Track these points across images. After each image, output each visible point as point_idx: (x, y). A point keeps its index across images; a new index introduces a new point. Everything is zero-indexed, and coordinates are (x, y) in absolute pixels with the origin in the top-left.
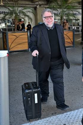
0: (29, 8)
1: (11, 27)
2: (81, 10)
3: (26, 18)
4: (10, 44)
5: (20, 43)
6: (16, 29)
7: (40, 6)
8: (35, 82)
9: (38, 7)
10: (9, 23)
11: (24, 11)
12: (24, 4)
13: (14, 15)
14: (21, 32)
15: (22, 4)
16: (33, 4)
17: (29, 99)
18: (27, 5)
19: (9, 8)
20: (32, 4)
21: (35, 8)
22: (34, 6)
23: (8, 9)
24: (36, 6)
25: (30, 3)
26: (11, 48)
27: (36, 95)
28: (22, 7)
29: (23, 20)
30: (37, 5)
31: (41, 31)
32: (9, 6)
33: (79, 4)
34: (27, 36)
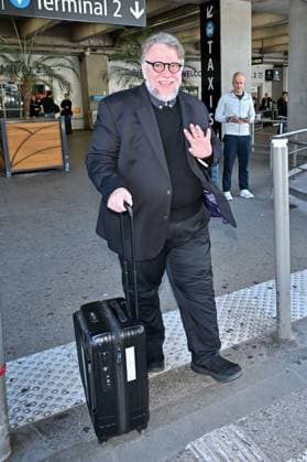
0: (62, 55)
1: (16, 106)
2: (200, 63)
3: (56, 84)
4: (11, 153)
5: (39, 149)
6: (28, 113)
7: (94, 50)
8: (122, 299)
9: (88, 53)
10: (11, 95)
11: (48, 63)
12: (50, 46)
13: (21, 75)
14: (42, 118)
15: (41, 45)
16: (76, 45)
17: (105, 369)
18: (58, 49)
19: (7, 55)
20: (72, 44)
21: (81, 58)
22: (77, 51)
23: (4, 57)
24: (82, 51)
25: (67, 43)
26: (15, 162)
27: (130, 353)
28: (42, 52)
29: (47, 88)
30: (85, 48)
31: (136, 115)
32: (5, 50)
33: (197, 49)
34: (58, 131)
